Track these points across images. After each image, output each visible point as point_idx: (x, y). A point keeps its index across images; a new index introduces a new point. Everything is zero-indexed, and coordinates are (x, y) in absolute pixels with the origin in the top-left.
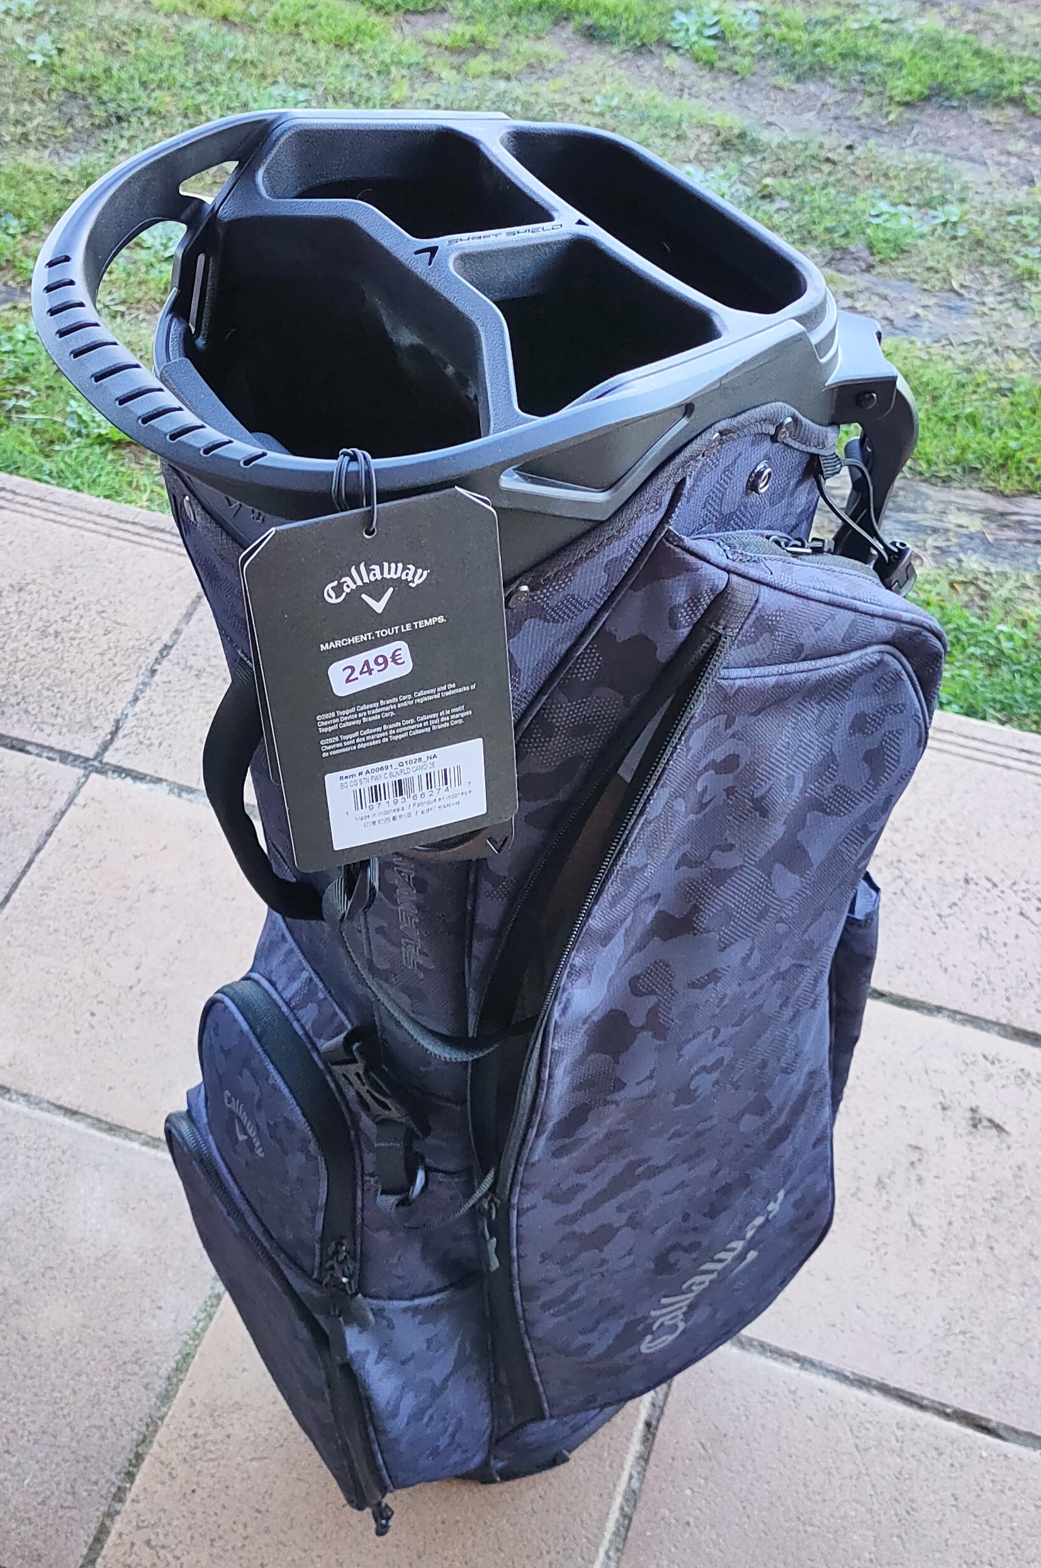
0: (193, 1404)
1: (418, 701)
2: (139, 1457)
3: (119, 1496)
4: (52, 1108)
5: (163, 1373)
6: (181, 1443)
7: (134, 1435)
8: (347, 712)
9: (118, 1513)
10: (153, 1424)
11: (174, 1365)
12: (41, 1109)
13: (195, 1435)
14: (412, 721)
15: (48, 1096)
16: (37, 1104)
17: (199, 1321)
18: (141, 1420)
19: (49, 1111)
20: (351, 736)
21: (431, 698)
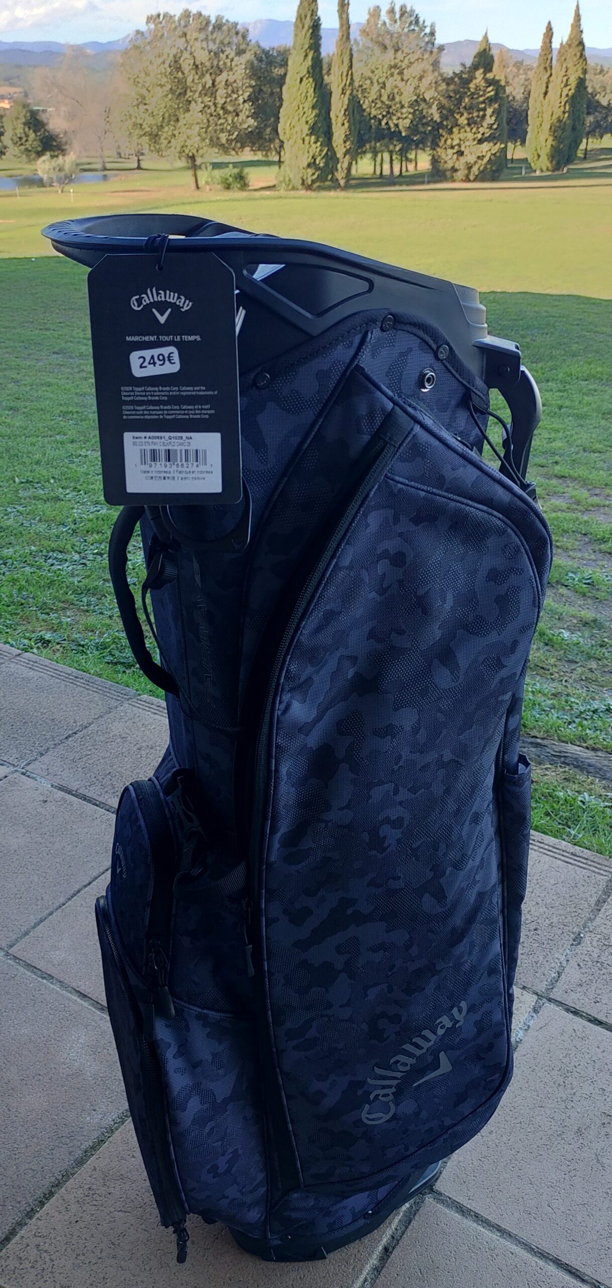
0: (95, 1169)
1: (182, 393)
2: (51, 1194)
3: (30, 1214)
4: (73, 991)
5: (83, 1147)
6: (80, 1191)
7: (53, 1179)
8: (140, 389)
9: (26, 1224)
10: (67, 1176)
11: (91, 1144)
12: (67, 991)
13: (90, 1188)
14: (178, 407)
15: (74, 985)
16: (66, 988)
17: (115, 1123)
18: (60, 1172)
19: (71, 993)
20: (141, 408)
21: (189, 393)
